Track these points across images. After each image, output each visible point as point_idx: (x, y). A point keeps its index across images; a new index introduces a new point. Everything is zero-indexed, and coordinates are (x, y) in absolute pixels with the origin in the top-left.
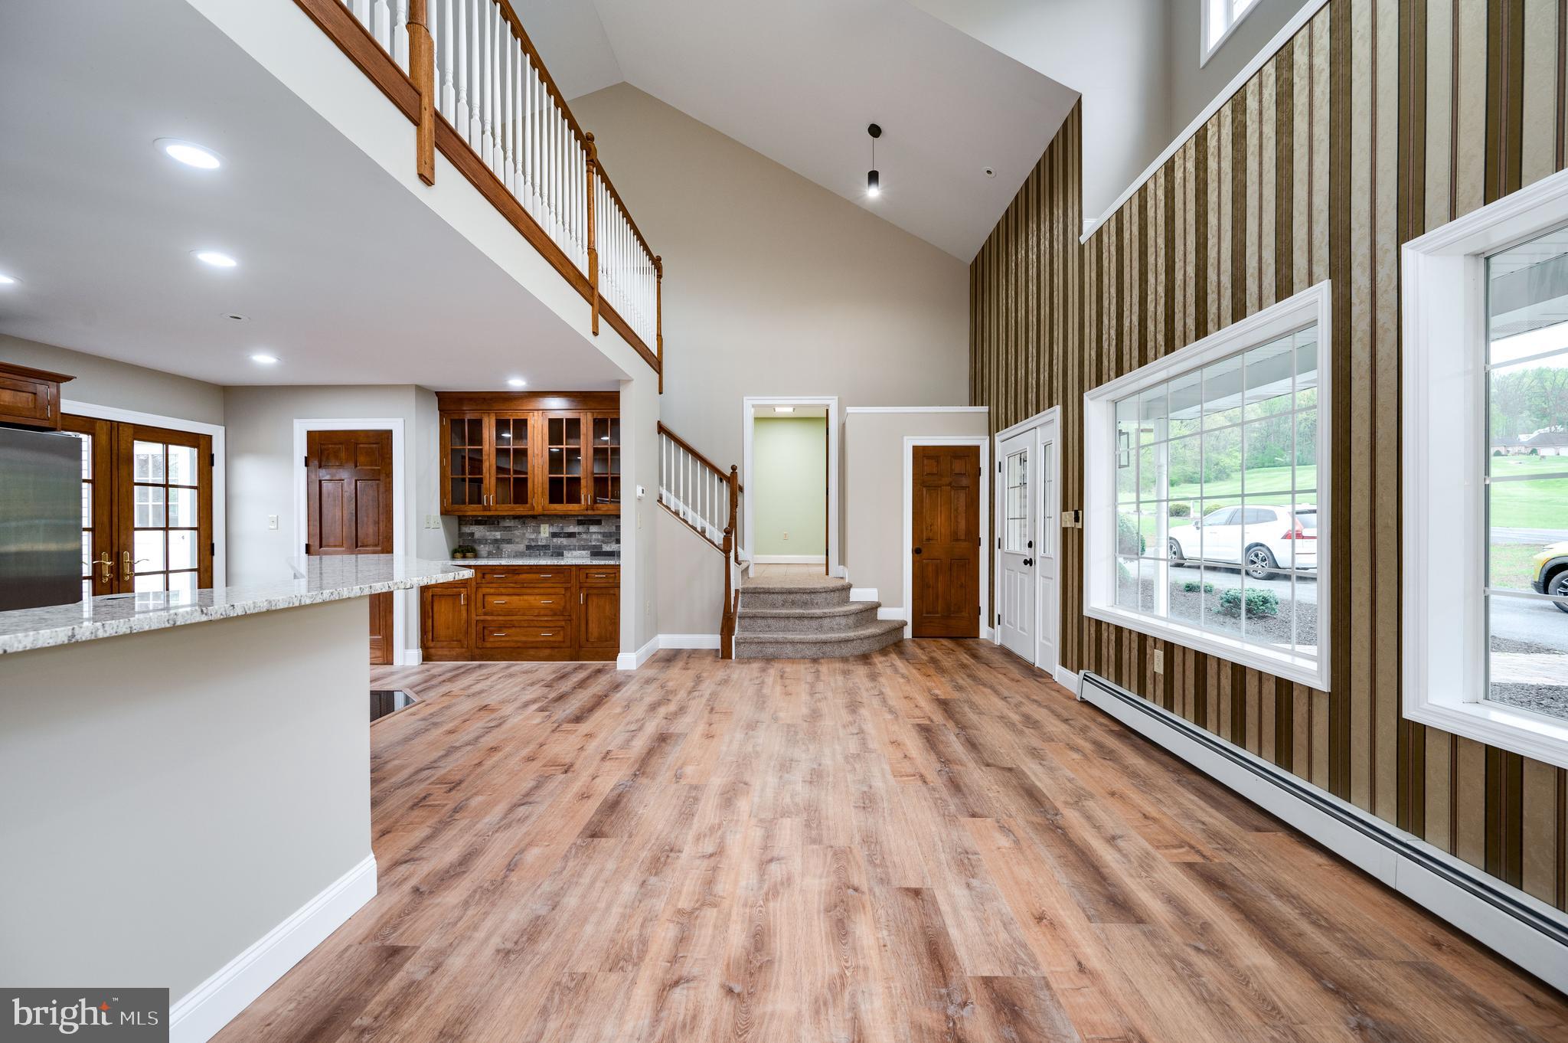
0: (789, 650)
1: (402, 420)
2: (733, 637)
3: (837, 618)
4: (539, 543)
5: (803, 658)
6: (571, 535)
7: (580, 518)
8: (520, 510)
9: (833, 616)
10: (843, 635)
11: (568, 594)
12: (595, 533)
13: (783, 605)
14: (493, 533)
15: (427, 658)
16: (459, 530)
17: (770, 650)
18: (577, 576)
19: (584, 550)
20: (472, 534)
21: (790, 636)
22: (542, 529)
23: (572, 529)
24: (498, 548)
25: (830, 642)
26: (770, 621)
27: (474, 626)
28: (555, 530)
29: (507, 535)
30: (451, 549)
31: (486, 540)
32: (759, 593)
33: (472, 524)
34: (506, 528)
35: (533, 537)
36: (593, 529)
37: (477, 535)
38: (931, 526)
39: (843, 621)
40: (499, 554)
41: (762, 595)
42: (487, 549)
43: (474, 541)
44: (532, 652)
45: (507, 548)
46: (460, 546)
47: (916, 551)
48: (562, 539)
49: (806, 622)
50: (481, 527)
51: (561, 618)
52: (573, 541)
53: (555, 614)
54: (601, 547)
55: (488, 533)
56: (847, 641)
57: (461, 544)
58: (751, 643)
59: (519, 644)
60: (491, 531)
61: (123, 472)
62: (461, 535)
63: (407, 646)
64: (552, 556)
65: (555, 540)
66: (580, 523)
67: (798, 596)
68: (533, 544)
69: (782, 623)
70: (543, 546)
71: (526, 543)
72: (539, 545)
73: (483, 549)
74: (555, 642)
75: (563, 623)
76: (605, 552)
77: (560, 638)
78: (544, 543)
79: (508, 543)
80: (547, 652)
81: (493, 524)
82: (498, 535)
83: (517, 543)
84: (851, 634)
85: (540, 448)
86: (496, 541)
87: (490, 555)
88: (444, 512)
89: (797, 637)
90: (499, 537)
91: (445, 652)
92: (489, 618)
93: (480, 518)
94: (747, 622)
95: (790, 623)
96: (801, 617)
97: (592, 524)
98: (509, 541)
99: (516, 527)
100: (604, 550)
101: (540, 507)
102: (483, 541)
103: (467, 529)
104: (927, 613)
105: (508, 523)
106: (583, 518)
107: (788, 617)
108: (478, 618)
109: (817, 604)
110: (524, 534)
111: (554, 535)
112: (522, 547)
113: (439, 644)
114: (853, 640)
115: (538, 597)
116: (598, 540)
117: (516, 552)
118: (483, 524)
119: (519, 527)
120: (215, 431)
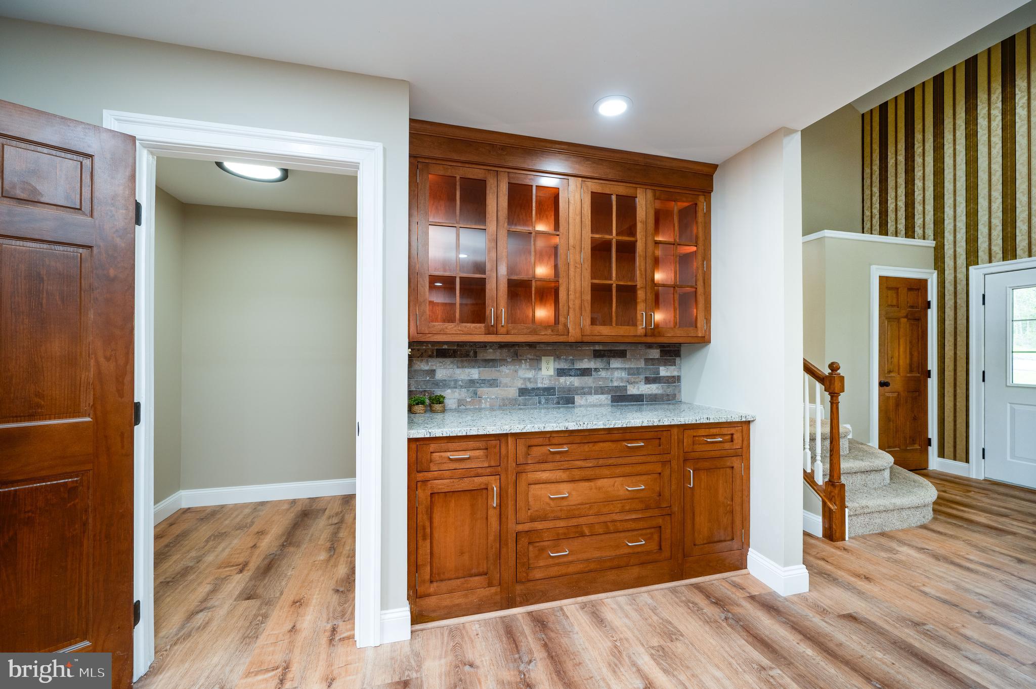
1: (379, 146)
2: (846, 510)
4: (540, 385)
6: (585, 372)
7: (597, 348)
8: (547, 334)
11: (667, 472)
12: (617, 369)
14: (467, 370)
15: (418, 618)
16: (411, 366)
18: (680, 441)
19: (602, 393)
20: (432, 373)
22: (544, 365)
23: (585, 364)
24: (476, 394)
27: (512, 544)
28: (563, 365)
29: (488, 373)
31: (456, 381)
33: (431, 356)
34: (489, 363)
35: (530, 377)
36: (616, 363)
38: (891, 358)
42: (457, 394)
43: (437, 384)
44: (612, 575)
48: (572, 379)
51: (656, 512)
52: (588, 381)
53: (647, 508)
54: (625, 388)
55: (458, 371)
57: (413, 389)
59: (593, 566)
60: (463, 367)
63: (385, 605)
64: (558, 403)
65: (562, 380)
66: (598, 355)
68: (530, 386)
70: (545, 391)
71: (520, 384)
72: (538, 389)
73: (451, 396)
74: (647, 553)
75: (660, 520)
76: (631, 395)
78: (546, 384)
80: (635, 571)
81: (467, 355)
82: (474, 373)
83: (506, 385)
85: (578, 237)
86: (472, 382)
90: (476, 377)
91: (458, 599)
92: (538, 525)
93: (445, 347)
97: (614, 357)
98: (493, 383)
100: (629, 393)
102: (452, 383)
103: (424, 366)
105: (490, 354)
106: (601, 348)
108: (520, 528)
110: (516, 371)
111: (561, 373)
112: (513, 392)
113: (444, 586)
115: (621, 480)
116: (621, 379)
117: (503, 399)
118: (450, 357)
119: (508, 360)
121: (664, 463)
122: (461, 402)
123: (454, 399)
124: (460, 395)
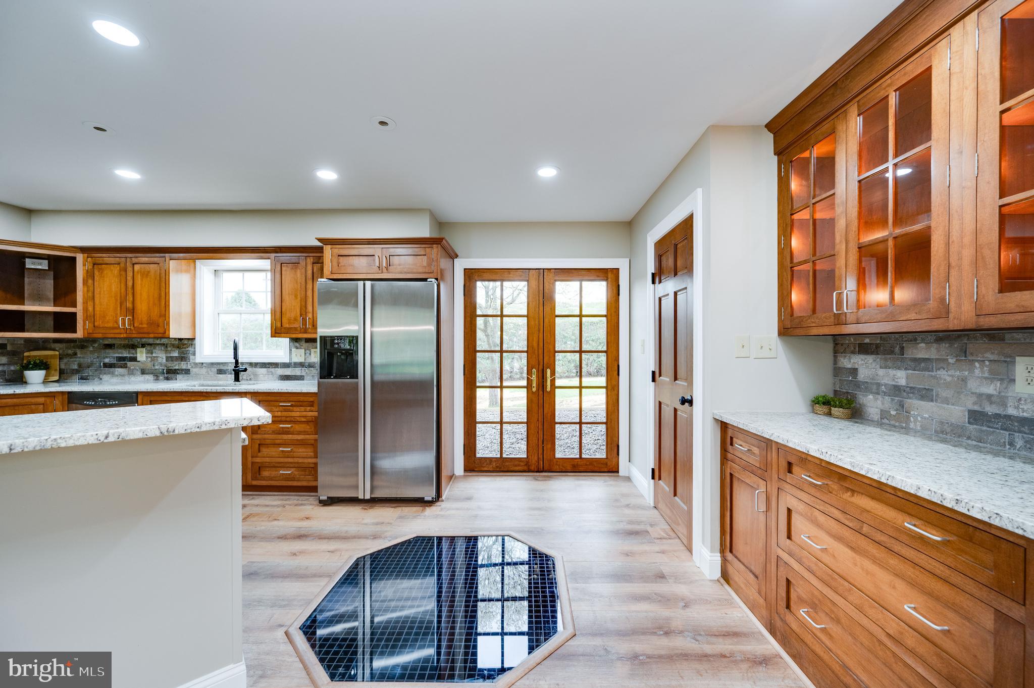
4: (1012, 412)
14: (892, 372)
15: (725, 576)
16: (835, 362)
20: (854, 372)
22: (1020, 373)
24: (902, 405)
29: (920, 379)
30: (813, 396)
31: (879, 385)
33: (853, 352)
34: (918, 363)
35: (988, 390)
42: (879, 402)
43: (857, 385)
45: (923, 410)
46: (835, 391)
50: (870, 359)
55: (881, 372)
57: (837, 388)
60: (886, 367)
61: (547, 308)
62: (837, 371)
63: (704, 543)
68: (991, 411)
70: (1023, 420)
71: (970, 403)
72: (1008, 417)
73: (873, 404)
78: (1027, 410)
79: (922, 398)
81: (892, 352)
82: (901, 377)
83: (946, 401)
86: (896, 390)
87: (886, 419)
88: (784, 332)
90: (903, 382)
93: (867, 341)
98: (926, 395)
99: (942, 362)
102: (874, 387)
103: (847, 362)
105: (922, 351)
108: (781, 552)
110: (964, 380)
112: (957, 413)
113: (735, 563)
117: (942, 423)
118: (872, 353)
119: (951, 361)
120: (622, 264)
122: (884, 414)
123: (877, 408)
124: (883, 404)
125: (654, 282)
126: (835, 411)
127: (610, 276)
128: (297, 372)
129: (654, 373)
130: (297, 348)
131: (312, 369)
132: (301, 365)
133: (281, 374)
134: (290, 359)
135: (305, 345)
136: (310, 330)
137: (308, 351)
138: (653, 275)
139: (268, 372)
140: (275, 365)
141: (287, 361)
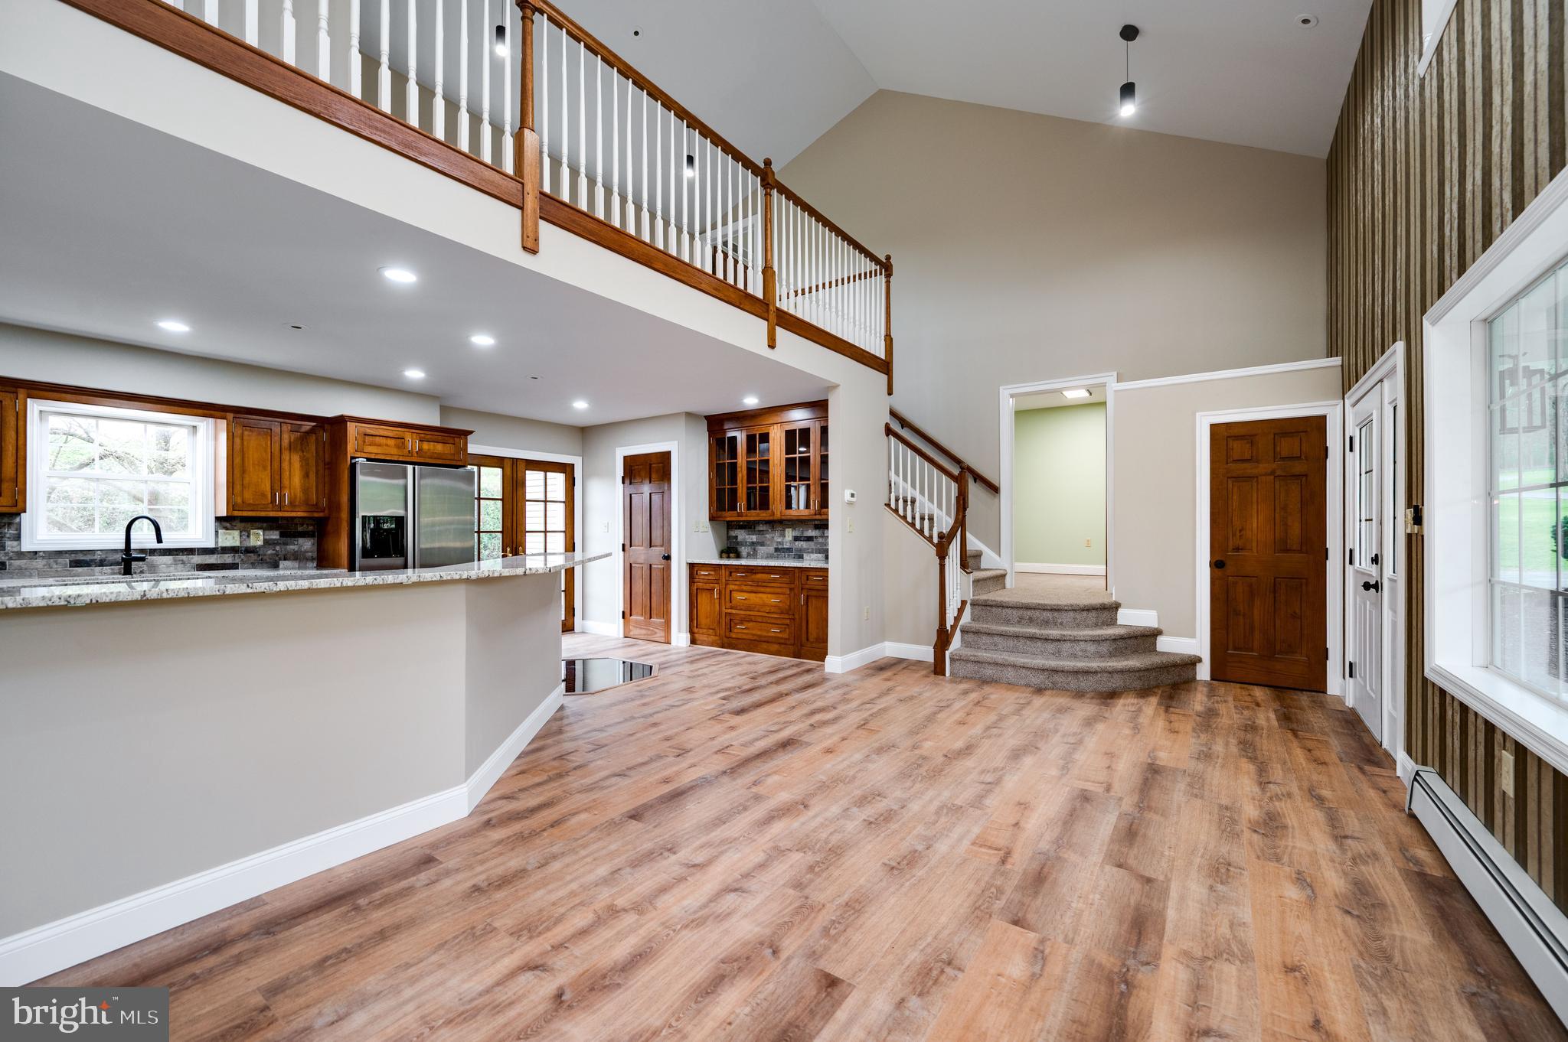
0: (1010, 673)
1: (676, 442)
2: (947, 653)
3: (1081, 643)
4: (785, 547)
5: (1028, 686)
6: (809, 539)
7: (816, 523)
8: (764, 515)
9: (1076, 641)
10: (1080, 664)
11: (792, 594)
13: (1019, 622)
14: (750, 536)
15: (693, 641)
16: (728, 533)
17: (989, 672)
18: (800, 578)
19: (820, 553)
20: (735, 537)
21: (1013, 658)
22: (786, 533)
23: (811, 533)
24: (755, 549)
25: (1063, 671)
26: (997, 639)
27: (723, 616)
28: (797, 533)
29: (761, 538)
30: (720, 549)
31: (746, 543)
32: (991, 606)
33: (736, 529)
34: (761, 532)
35: (780, 540)
37: (740, 538)
38: (1240, 531)
39: (1091, 648)
40: (753, 555)
41: (994, 609)
42: (746, 550)
43: (738, 543)
44: (765, 646)
45: (761, 550)
46: (725, 546)
47: (1217, 565)
48: (802, 543)
49: (1039, 644)
50: (743, 531)
51: (786, 616)
52: (811, 545)
53: (782, 613)
55: (746, 537)
56: (1087, 672)
57: (729, 545)
58: (967, 661)
59: (755, 638)
60: (748, 535)
61: (520, 493)
62: (729, 537)
63: (680, 631)
64: (795, 558)
65: (797, 543)
66: (817, 527)
67: (1037, 614)
68: (780, 547)
69: (1011, 643)
70: (788, 549)
71: (775, 545)
72: (784, 549)
73: (744, 550)
74: (782, 638)
75: (788, 622)
77: (786, 636)
78: (788, 546)
79: (761, 546)
80: (775, 647)
81: (750, 528)
82: (754, 538)
83: (768, 545)
84: (1095, 665)
85: (779, 458)
86: (753, 543)
87: (749, 556)
88: (712, 519)
89: (1020, 660)
90: (755, 540)
91: (705, 638)
92: (734, 611)
93: (740, 523)
94: (970, 637)
95: (1021, 643)
96: (1032, 638)
98: (762, 544)
99: (765, 531)
101: (779, 513)
102: (744, 543)
103: (733, 533)
104: (1235, 649)
105: (761, 528)
107: (1017, 637)
108: (727, 611)
109: (1061, 624)
110: (774, 537)
111: (796, 539)
112: (771, 549)
113: (701, 631)
114: (1096, 672)
115: (769, 596)
117: (767, 554)
118: (744, 529)
119: (769, 530)
120: (577, 461)
121: (791, 589)
122: (748, 554)
125: (623, 483)
126: (731, 555)
127: (567, 469)
128: (228, 559)
129: (624, 545)
130: (227, 529)
131: (252, 555)
132: (233, 550)
133: (200, 562)
134: (217, 542)
135: (239, 525)
136: (286, 508)
137: (244, 533)
138: (623, 478)
139: (175, 560)
140: (190, 551)
141: (211, 544)
